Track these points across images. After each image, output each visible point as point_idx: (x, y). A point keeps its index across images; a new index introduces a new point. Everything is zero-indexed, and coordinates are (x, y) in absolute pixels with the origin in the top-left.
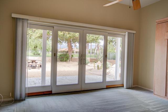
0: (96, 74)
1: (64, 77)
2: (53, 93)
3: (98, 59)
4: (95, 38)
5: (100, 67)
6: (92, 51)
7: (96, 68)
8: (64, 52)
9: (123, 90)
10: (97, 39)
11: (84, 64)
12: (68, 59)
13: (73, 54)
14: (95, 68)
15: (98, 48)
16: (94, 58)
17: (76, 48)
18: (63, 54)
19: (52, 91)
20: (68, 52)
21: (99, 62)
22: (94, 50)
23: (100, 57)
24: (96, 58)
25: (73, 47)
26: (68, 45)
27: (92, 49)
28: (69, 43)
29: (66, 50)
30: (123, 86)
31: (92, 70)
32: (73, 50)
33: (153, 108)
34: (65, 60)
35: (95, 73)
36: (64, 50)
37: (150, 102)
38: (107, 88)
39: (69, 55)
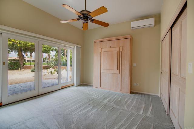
0: (50, 79)
1: (16, 84)
2: (3, 104)
3: (50, 66)
4: (47, 49)
5: (53, 72)
6: (44, 60)
7: (50, 73)
8: (13, 60)
9: (74, 88)
10: (49, 50)
11: (40, 71)
12: (19, 67)
13: (24, 62)
14: (48, 74)
15: (49, 57)
16: (46, 65)
17: (28, 57)
18: (12, 63)
19: (2, 103)
20: (18, 60)
21: (51, 68)
22: (46, 59)
23: (52, 65)
24: (48, 65)
25: (25, 56)
26: (18, 54)
27: (44, 58)
28: (20, 53)
29: (16, 59)
30: (74, 85)
31: (46, 76)
32: (25, 58)
33: (96, 97)
34: (15, 68)
35: (49, 77)
36: (14, 59)
37: (93, 93)
38: (62, 89)
39: (20, 63)
